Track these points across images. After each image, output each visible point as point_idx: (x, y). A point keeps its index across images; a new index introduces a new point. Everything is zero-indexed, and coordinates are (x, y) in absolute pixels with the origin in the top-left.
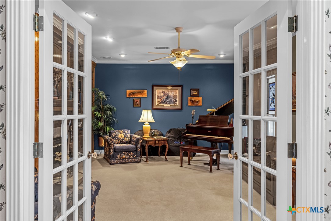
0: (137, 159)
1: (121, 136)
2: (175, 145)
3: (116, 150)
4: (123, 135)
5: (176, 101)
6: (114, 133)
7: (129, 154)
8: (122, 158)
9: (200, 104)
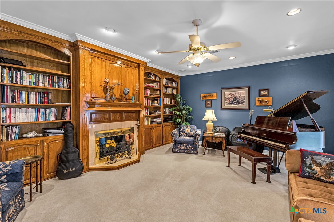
0: (194, 151)
1: (188, 130)
2: (238, 142)
3: (177, 142)
4: (189, 130)
5: (243, 102)
6: (183, 128)
7: (188, 146)
8: (181, 149)
9: (270, 104)
